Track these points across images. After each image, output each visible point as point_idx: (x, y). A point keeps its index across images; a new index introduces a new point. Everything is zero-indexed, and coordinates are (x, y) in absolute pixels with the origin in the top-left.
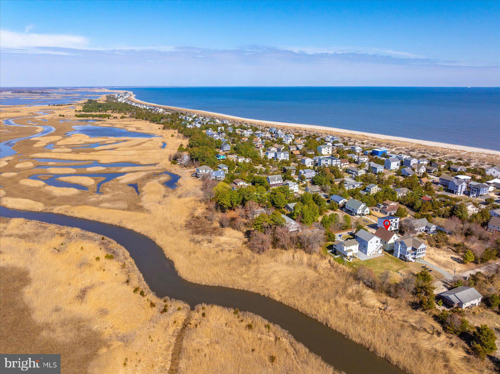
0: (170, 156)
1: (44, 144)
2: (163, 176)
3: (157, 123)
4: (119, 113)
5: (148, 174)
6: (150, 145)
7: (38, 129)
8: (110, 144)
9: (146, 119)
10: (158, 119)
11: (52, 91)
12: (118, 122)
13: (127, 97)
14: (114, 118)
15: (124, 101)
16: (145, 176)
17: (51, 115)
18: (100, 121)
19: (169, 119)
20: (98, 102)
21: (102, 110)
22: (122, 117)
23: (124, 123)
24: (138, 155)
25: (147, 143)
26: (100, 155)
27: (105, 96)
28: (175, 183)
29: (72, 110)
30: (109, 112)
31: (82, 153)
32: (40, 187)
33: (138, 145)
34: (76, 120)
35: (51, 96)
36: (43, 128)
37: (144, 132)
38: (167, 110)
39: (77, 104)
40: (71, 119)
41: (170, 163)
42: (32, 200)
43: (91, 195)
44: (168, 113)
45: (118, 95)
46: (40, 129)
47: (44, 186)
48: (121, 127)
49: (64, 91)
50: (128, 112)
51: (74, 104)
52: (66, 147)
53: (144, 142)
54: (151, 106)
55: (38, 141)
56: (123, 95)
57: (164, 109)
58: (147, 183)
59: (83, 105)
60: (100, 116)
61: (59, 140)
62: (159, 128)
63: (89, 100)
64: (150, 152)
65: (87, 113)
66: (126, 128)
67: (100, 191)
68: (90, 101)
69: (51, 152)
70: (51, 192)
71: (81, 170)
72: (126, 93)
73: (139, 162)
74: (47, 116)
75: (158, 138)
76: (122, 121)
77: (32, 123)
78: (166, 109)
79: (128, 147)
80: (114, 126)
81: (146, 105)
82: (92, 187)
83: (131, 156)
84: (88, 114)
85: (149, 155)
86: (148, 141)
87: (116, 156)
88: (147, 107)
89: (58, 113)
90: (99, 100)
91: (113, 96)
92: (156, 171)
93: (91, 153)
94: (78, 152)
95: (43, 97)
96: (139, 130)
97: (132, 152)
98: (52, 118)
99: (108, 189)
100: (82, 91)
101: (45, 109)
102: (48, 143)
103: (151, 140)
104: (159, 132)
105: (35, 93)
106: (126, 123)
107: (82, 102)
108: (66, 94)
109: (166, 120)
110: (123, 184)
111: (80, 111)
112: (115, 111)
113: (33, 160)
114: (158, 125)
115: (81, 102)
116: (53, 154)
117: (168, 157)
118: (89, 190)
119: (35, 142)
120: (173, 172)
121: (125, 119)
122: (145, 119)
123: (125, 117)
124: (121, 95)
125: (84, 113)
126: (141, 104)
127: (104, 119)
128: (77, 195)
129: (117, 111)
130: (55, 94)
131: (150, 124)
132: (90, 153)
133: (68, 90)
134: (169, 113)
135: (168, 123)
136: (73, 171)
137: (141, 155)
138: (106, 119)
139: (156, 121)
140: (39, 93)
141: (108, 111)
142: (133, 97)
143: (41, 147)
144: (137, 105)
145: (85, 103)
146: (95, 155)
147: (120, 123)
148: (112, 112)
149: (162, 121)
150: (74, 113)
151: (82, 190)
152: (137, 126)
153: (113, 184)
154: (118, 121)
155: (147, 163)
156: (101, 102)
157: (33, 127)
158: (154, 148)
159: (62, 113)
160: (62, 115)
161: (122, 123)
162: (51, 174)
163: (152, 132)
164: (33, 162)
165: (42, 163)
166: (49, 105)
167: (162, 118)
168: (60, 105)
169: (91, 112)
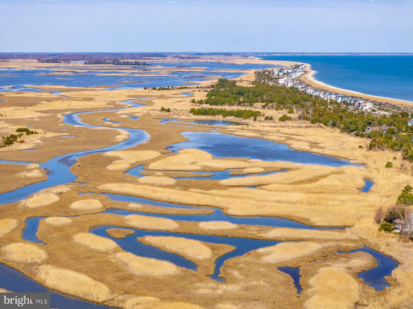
0: (380, 211)
1: (125, 166)
2: (358, 257)
3: (356, 135)
4: (277, 109)
5: (326, 248)
6: (336, 183)
7: (120, 134)
8: (251, 174)
9: (334, 125)
10: (360, 127)
11: (155, 60)
12: (274, 129)
13: (298, 74)
14: (267, 118)
15: (290, 85)
16: (318, 251)
17: (146, 107)
18: (237, 124)
19: (384, 126)
20: (237, 84)
21: (244, 102)
22: (284, 119)
23: (286, 130)
24: (310, 203)
25: (329, 177)
26: (230, 196)
27: (252, 71)
28: (385, 277)
29: (186, 99)
30: (258, 107)
31: (195, 190)
32: (107, 253)
33: (311, 181)
34: (190, 120)
35: (152, 71)
36: (127, 133)
37: (327, 152)
38: (381, 106)
39: (198, 87)
40: (183, 117)
41: (376, 227)
42: (90, 276)
43: (201, 281)
44: (383, 113)
45: (280, 71)
46: (123, 134)
47: (115, 251)
48: (278, 138)
49: (176, 61)
50: (296, 107)
51: (190, 88)
52: (166, 175)
53: (325, 176)
54: (348, 97)
55: (117, 158)
56: (289, 71)
57: (374, 103)
58: (322, 270)
59: (209, 90)
60: (239, 114)
61: (154, 160)
62: (360, 147)
63: (220, 80)
64: (333, 200)
65: (214, 107)
66: (289, 142)
67: (220, 275)
68: (222, 82)
69: (137, 183)
70: (126, 265)
71: (188, 226)
72: (297, 67)
73: (308, 220)
74: (139, 110)
75: (355, 168)
76: (283, 127)
77: (110, 123)
78: (380, 104)
79: (289, 184)
80: (265, 137)
81: (336, 94)
82: (206, 264)
83: (293, 203)
84: (215, 109)
85: (333, 205)
86: (333, 173)
87: (262, 201)
88: (337, 97)
89: (159, 104)
90: (241, 81)
91: (269, 72)
92: (344, 244)
93: (213, 191)
94: (186, 188)
95: (137, 71)
96: (315, 147)
97: (296, 196)
98: (148, 114)
99: (236, 273)
100: (209, 60)
101: (137, 97)
102: (134, 164)
103: (341, 173)
104: (359, 155)
105: (125, 64)
106: (291, 131)
107: (208, 83)
108: (179, 67)
109: (377, 129)
110: (268, 265)
111: (201, 102)
112: (270, 104)
113: (103, 196)
114: (358, 139)
115: (204, 83)
116: (139, 187)
117: (374, 215)
118: (199, 269)
119: (111, 160)
120: (382, 250)
121: (289, 123)
122: (331, 122)
123: (290, 119)
124: (285, 72)
125: (208, 106)
126: (325, 91)
127: (246, 121)
128: (174, 277)
129: (275, 104)
130: (159, 67)
131: (341, 135)
132: (209, 192)
133: (183, 58)
134: (386, 113)
135: (381, 135)
136: (171, 225)
137: (315, 204)
138: (250, 121)
139: (354, 131)
140: (132, 64)
141: (255, 104)
142: (310, 76)
143: (120, 171)
144: (318, 94)
145: (212, 86)
146: (218, 195)
147: (278, 131)
148: (264, 107)
149: (369, 131)
150: (189, 106)
151: (184, 269)
152: (313, 139)
153: (248, 264)
154: (274, 127)
155: (326, 224)
156: (245, 84)
157: (112, 131)
158: (343, 191)
159: (166, 104)
160: (166, 108)
161: (282, 130)
162: (131, 228)
163: (343, 154)
164: (102, 201)
165: (118, 204)
166: (145, 89)
167: (369, 124)
168: (164, 89)
169: (223, 104)
